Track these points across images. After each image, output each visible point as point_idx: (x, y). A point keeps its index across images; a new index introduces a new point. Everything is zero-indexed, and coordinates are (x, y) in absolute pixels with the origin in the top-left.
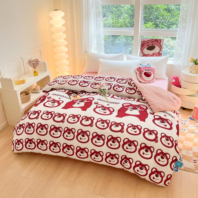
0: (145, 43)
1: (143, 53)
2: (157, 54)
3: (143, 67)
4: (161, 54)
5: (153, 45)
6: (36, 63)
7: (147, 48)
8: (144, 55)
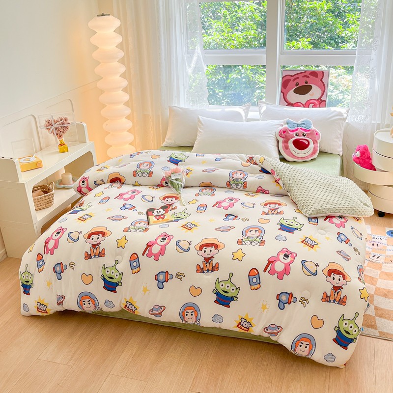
1: (286, 100)
2: (316, 102)
3: (292, 129)
4: (324, 101)
5: (307, 83)
6: (61, 125)
7: (294, 89)
8: (289, 104)
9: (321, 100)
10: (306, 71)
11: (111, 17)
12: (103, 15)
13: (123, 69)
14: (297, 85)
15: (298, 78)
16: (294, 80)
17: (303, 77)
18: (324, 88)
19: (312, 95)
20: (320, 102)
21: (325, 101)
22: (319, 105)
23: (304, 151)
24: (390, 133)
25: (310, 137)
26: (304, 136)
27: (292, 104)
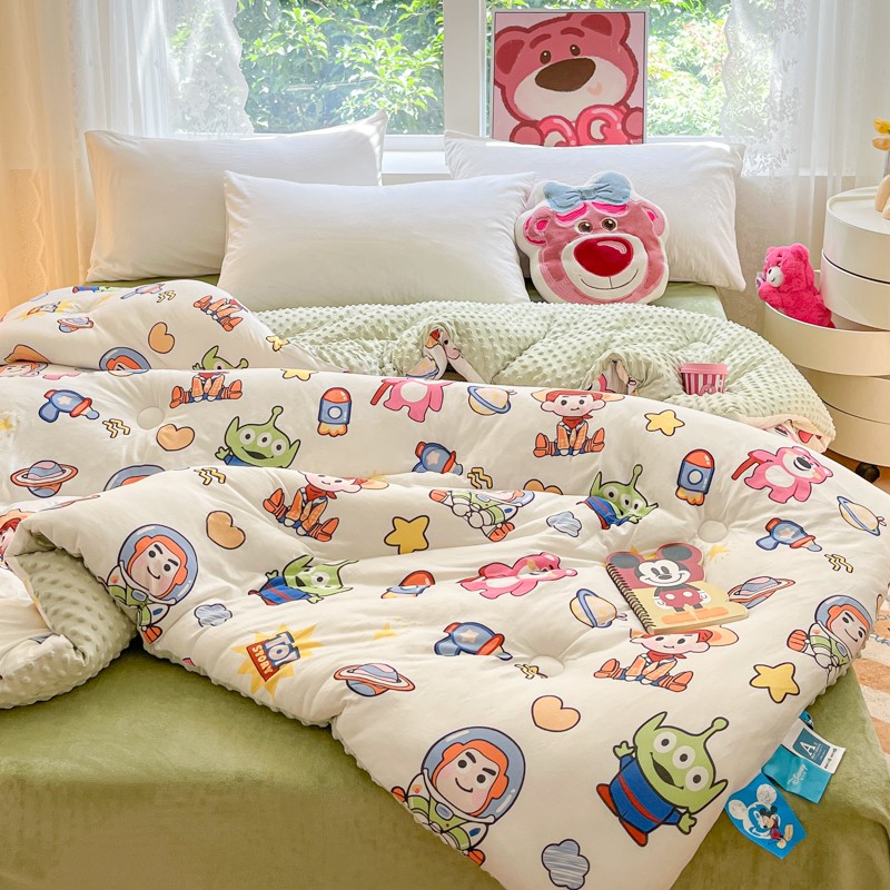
0: (522, 43)
1: (512, 110)
2: (613, 115)
3: (563, 212)
4: (637, 109)
5: (576, 51)
7: (536, 73)
8: (525, 122)
9: (627, 106)
10: (570, 15)
14: (545, 59)
15: (548, 36)
17: (564, 32)
18: (632, 67)
19: (597, 91)
20: (626, 115)
21: (641, 110)
22: (622, 122)
23: (618, 278)
24: (873, 203)
25: (631, 229)
26: (610, 226)
27: (534, 124)
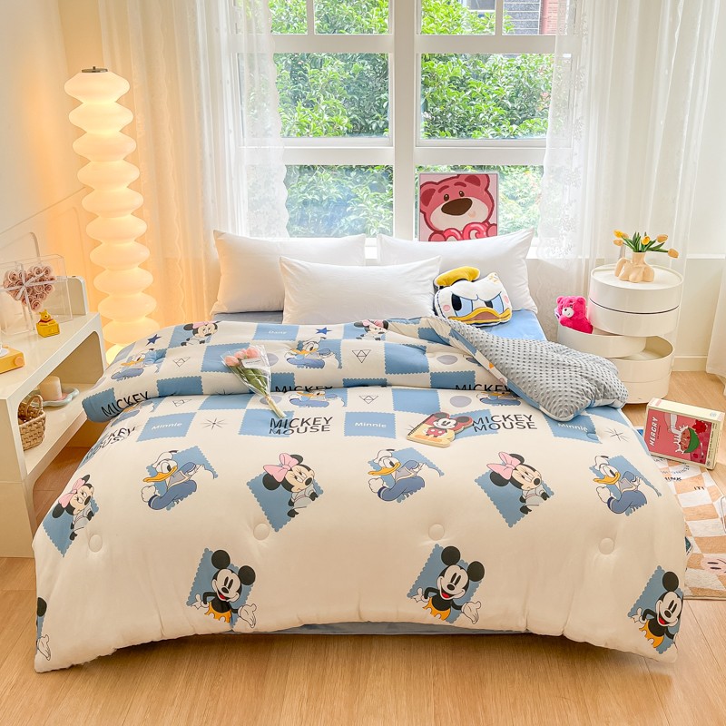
0: (434, 190)
1: (430, 225)
2: (482, 228)
4: (494, 224)
5: (462, 195)
6: (39, 284)
7: (442, 206)
8: (436, 232)
10: (459, 175)
11: (109, 74)
12: (94, 70)
13: (134, 174)
14: (446, 199)
15: (448, 187)
16: (440, 191)
17: (456, 184)
18: (491, 203)
19: (472, 216)
20: (488, 228)
21: (496, 225)
22: (487, 232)
24: (613, 272)
27: (441, 232)
